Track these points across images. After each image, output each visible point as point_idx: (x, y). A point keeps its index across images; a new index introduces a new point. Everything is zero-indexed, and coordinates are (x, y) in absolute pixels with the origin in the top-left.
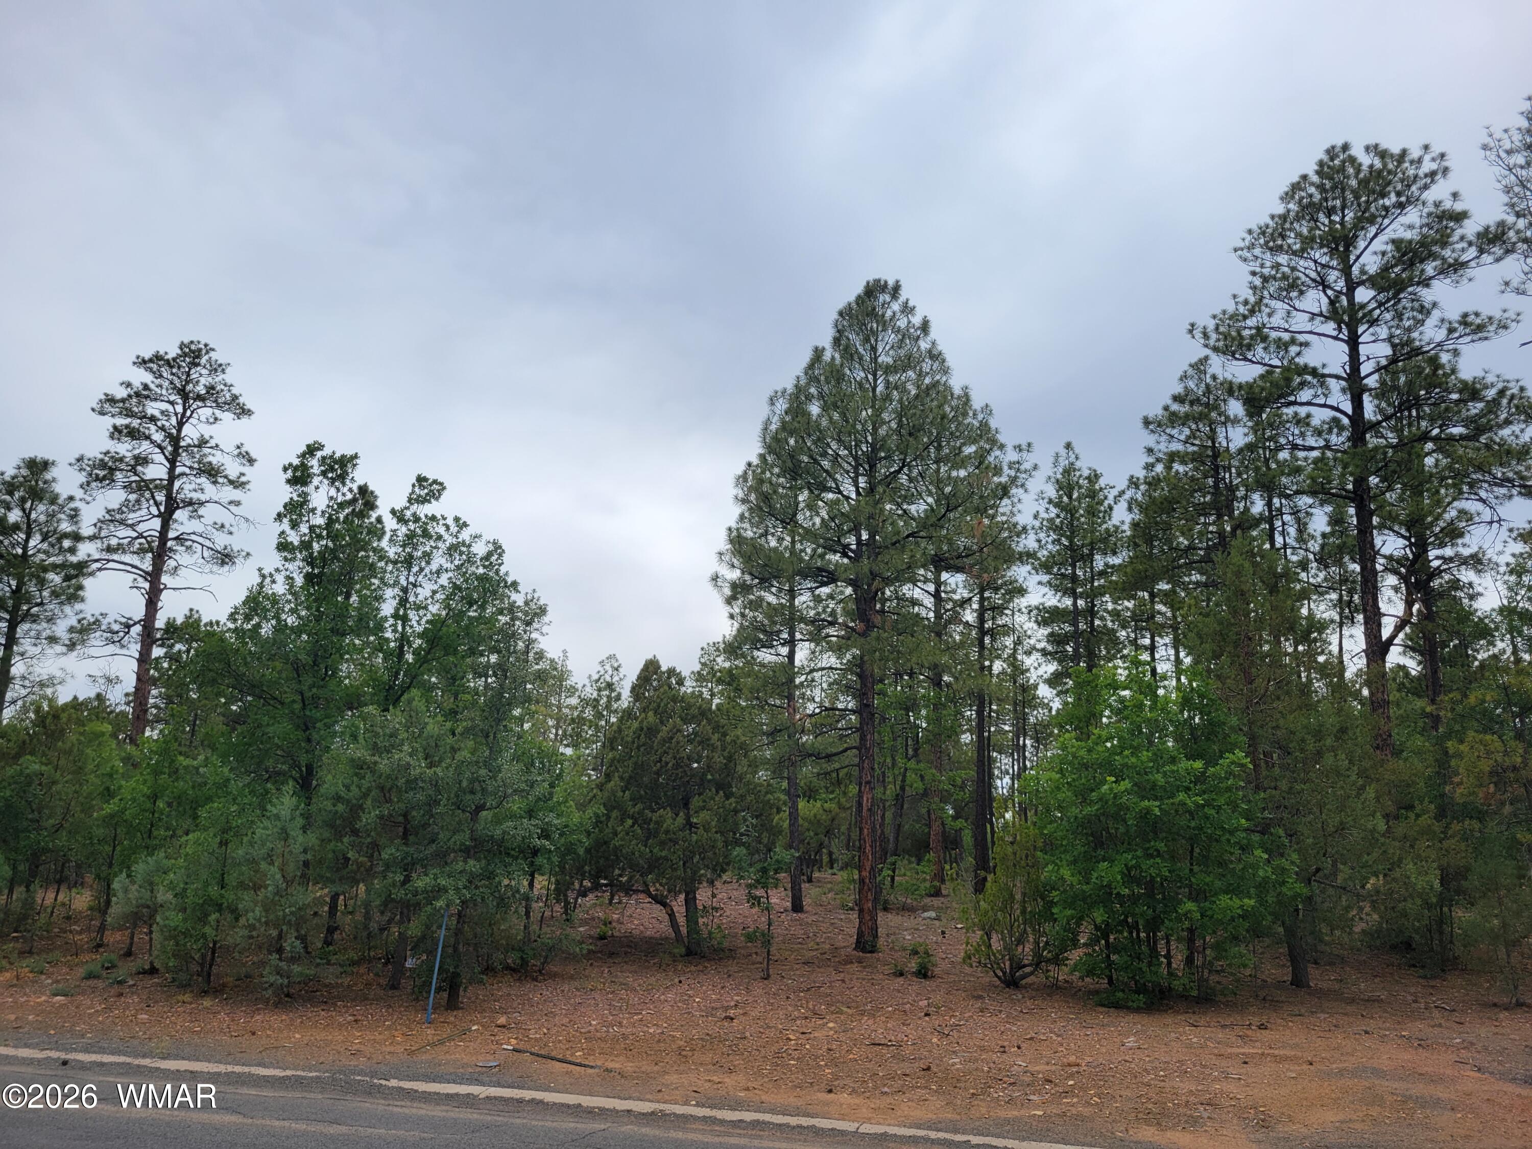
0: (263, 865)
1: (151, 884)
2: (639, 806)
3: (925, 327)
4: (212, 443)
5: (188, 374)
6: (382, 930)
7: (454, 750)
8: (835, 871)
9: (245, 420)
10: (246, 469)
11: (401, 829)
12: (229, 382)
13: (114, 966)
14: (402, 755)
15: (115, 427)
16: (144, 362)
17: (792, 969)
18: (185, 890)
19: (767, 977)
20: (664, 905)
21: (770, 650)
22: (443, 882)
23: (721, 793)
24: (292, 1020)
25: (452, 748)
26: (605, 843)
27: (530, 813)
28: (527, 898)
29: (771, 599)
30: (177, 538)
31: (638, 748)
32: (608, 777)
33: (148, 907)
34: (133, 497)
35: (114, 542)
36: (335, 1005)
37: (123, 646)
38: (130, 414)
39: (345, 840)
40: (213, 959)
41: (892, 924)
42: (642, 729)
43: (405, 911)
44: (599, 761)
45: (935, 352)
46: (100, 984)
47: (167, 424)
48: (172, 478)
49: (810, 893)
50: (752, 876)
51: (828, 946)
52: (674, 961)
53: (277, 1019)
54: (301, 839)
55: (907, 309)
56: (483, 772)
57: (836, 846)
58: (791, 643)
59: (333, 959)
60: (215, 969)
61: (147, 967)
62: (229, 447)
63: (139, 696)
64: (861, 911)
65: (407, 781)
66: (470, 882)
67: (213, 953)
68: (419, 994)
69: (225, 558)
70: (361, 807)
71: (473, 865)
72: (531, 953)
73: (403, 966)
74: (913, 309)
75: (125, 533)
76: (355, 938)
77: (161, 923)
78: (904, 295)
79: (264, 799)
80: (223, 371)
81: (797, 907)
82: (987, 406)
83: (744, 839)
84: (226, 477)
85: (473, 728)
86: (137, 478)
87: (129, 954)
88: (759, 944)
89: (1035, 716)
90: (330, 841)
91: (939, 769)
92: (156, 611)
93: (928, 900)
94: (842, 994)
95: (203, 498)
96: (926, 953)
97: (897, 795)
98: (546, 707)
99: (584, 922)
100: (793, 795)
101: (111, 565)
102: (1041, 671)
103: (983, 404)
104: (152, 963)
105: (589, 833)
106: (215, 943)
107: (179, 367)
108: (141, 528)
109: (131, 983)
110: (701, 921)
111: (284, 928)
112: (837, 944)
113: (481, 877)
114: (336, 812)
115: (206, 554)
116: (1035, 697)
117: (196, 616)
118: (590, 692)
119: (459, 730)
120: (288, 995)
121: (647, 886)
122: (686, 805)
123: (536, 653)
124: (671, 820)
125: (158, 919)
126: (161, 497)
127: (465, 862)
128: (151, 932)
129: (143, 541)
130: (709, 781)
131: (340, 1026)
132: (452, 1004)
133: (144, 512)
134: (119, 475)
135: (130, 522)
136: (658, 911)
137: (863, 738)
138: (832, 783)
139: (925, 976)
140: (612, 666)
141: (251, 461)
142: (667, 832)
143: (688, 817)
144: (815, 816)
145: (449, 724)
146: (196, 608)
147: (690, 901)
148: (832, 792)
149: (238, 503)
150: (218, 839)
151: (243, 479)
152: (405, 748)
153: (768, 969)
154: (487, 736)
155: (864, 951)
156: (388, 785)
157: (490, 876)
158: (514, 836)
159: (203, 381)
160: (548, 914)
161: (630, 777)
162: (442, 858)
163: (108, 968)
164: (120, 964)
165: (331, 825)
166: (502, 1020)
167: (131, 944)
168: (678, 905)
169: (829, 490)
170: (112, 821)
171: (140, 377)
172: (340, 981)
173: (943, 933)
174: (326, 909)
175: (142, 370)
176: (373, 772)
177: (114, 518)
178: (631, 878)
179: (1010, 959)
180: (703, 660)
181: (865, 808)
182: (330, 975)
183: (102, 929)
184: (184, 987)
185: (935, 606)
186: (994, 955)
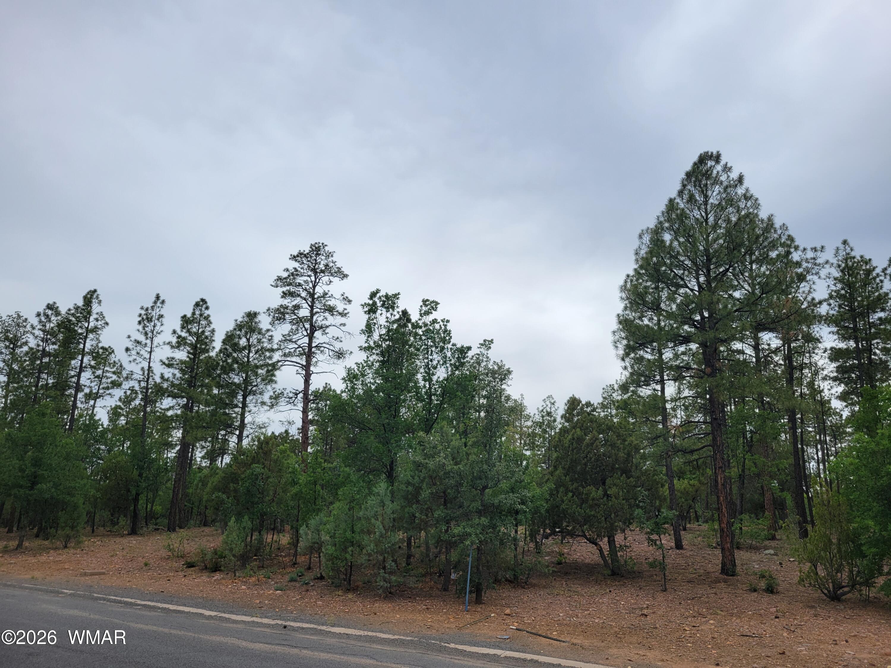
0: (373, 520)
1: (318, 531)
2: (575, 485)
3: (740, 180)
4: (330, 294)
5: (316, 260)
6: (436, 557)
7: (468, 454)
8: (700, 523)
9: (345, 280)
10: (348, 307)
11: (443, 500)
12: (334, 260)
13: (303, 575)
14: (441, 459)
15: (283, 292)
16: (294, 257)
17: (680, 585)
18: (335, 534)
19: (665, 590)
20: (596, 544)
21: (648, 387)
22: (468, 530)
23: (624, 475)
24: (394, 607)
25: (467, 453)
26: (557, 507)
27: (512, 490)
28: (515, 539)
29: (648, 356)
30: (316, 346)
31: (573, 450)
32: (556, 468)
33: (318, 543)
34: (294, 327)
35: (287, 351)
36: (415, 599)
37: (295, 405)
38: (289, 284)
39: (414, 506)
40: (351, 572)
41: (744, 558)
42: (573, 439)
43: (449, 547)
44: (547, 458)
45: (748, 195)
46: (297, 585)
47: (308, 287)
48: (312, 314)
49: (686, 538)
50: (649, 526)
51: (702, 571)
52: (605, 578)
53: (386, 606)
54: (391, 506)
55: (727, 169)
56: (485, 467)
57: (699, 507)
58: (662, 382)
59: (412, 573)
60: (352, 578)
61: (319, 575)
62: (338, 295)
63: (304, 430)
64: (723, 549)
65: (445, 473)
66: (483, 530)
67: (351, 568)
68: (461, 593)
69: (340, 355)
70: (421, 488)
71: (484, 521)
72: (519, 572)
73: (450, 577)
74: (730, 169)
75: (292, 346)
76: (422, 561)
77: (325, 552)
78: (724, 160)
79: (370, 484)
80: (332, 256)
81: (679, 546)
82: (784, 225)
83: (641, 504)
84: (337, 311)
85: (477, 442)
86: (296, 317)
87: (309, 568)
88: (658, 569)
89: (832, 420)
90: (406, 507)
91: (767, 457)
92: (309, 385)
93: (767, 543)
94: (715, 602)
95: (327, 323)
96: (771, 577)
97: (740, 475)
98: (514, 427)
99: (548, 554)
100: (670, 475)
101: (287, 363)
102: (833, 391)
103: (781, 224)
104: (321, 574)
105: (547, 501)
106: (351, 562)
107: (311, 257)
108: (299, 343)
109: (312, 584)
110: (619, 554)
111: (386, 555)
112: (709, 570)
113: (489, 527)
114: (408, 491)
115: (331, 354)
116: (830, 408)
117: (329, 387)
118: (538, 418)
119: (470, 443)
120: (390, 593)
121: (584, 532)
122: (604, 483)
123: (506, 397)
124: (596, 493)
125: (323, 550)
126: (307, 326)
127: (480, 519)
128: (320, 557)
129: (301, 349)
130: (617, 468)
131: (420, 611)
132: (478, 601)
133: (300, 334)
134: (287, 316)
135: (294, 340)
136: (592, 548)
137: (714, 439)
138: (693, 468)
139: (772, 592)
140: (550, 402)
141: (350, 301)
142: (593, 499)
143: (605, 491)
144: (685, 489)
145: (463, 440)
146: (328, 383)
147: (611, 542)
148: (694, 474)
149: (344, 325)
150: (348, 507)
151: (346, 312)
152: (442, 454)
153: (665, 585)
154: (486, 446)
155: (727, 574)
156: (434, 475)
157: (494, 527)
158: (505, 504)
159: (322, 262)
160: (526, 549)
161: (569, 467)
162: (467, 516)
163: (300, 576)
164: (305, 574)
165: (406, 498)
166: (508, 611)
167: (310, 563)
168: (604, 543)
169: (681, 286)
170: (297, 496)
171: (293, 265)
172: (416, 586)
173: (781, 564)
174: (405, 544)
175: (294, 262)
176: (426, 468)
177: (287, 339)
178: (574, 528)
179: (832, 582)
180: (604, 396)
181: (720, 485)
182: (411, 582)
183: (295, 555)
184: (338, 587)
185: (755, 353)
186: (821, 580)
